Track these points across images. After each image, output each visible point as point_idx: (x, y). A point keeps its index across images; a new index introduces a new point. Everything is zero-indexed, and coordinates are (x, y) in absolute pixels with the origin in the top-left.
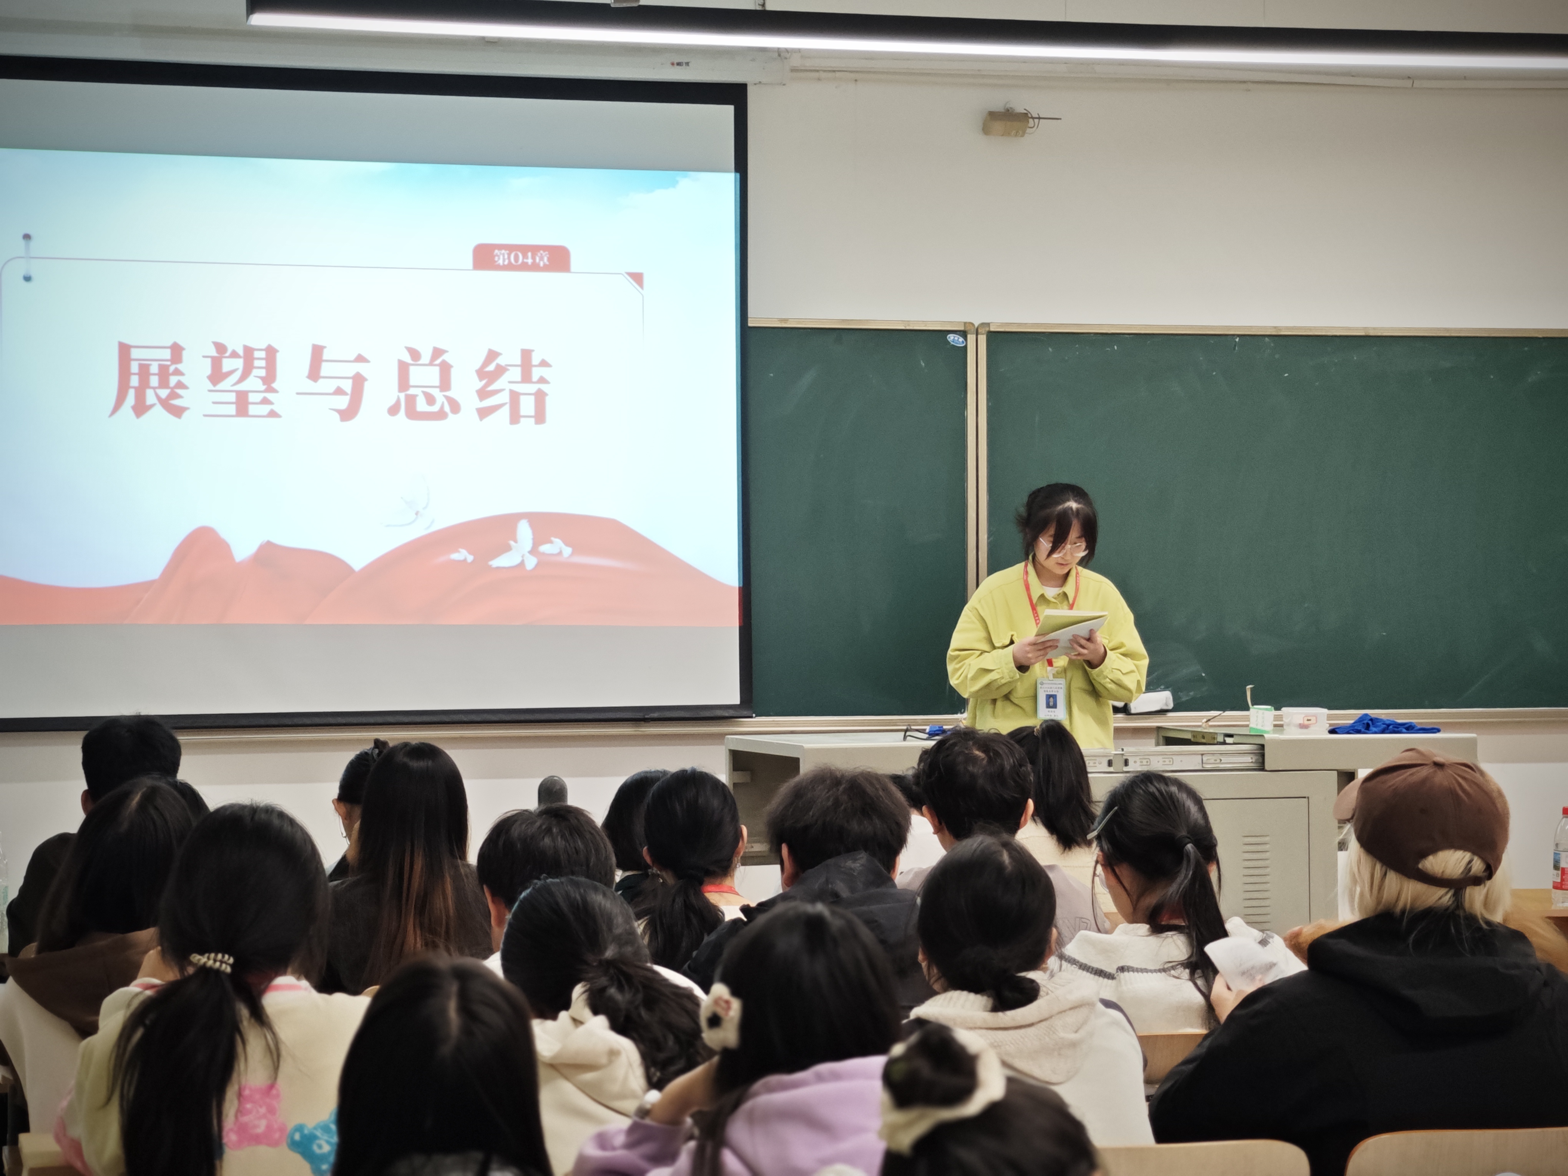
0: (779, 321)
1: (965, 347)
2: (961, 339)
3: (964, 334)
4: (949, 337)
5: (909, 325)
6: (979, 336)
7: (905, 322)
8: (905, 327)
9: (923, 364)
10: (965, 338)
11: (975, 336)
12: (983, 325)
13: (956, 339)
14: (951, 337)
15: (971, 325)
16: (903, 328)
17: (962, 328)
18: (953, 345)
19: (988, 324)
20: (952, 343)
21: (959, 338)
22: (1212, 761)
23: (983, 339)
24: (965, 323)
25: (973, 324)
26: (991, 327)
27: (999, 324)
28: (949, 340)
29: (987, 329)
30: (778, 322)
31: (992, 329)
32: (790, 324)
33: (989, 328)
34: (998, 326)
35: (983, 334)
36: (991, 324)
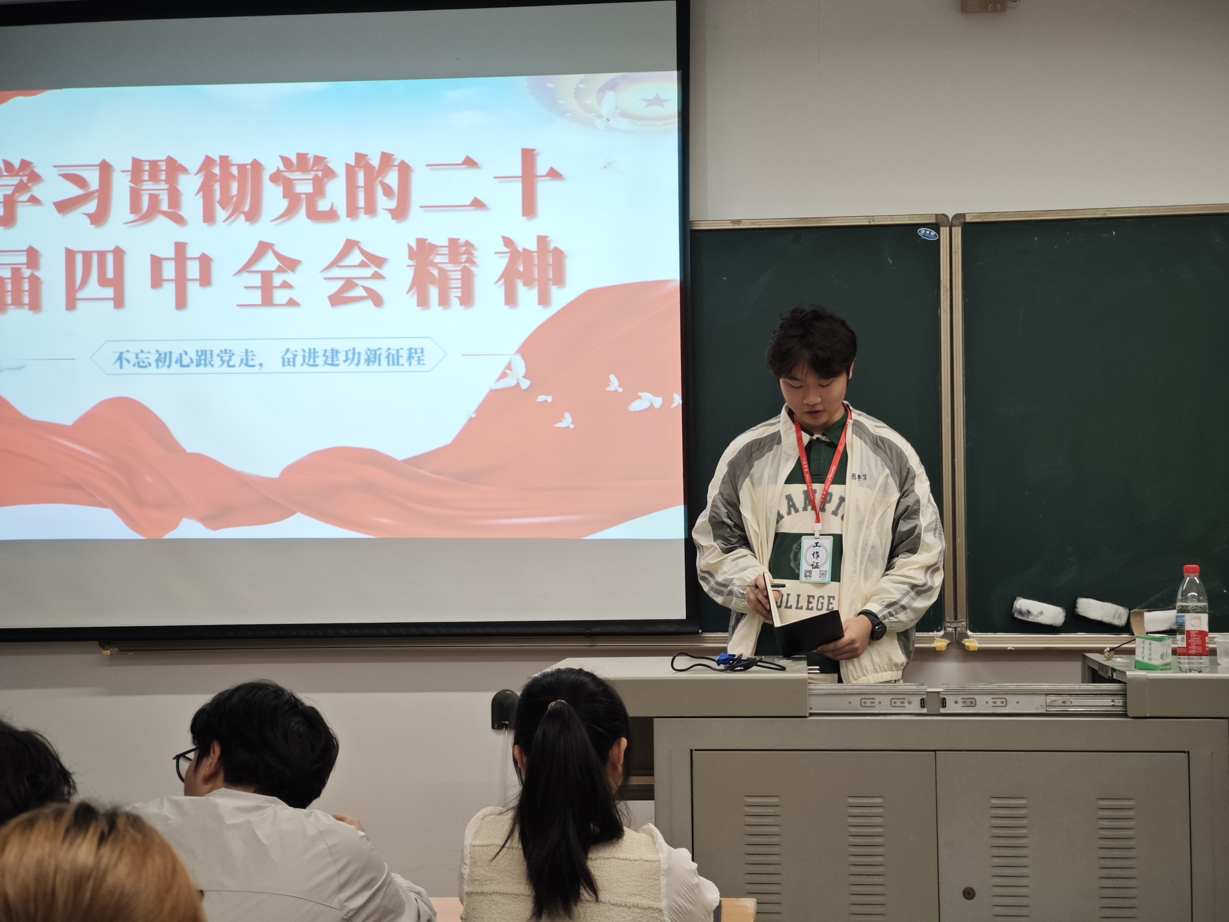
0: (731, 222)
1: (939, 240)
2: (933, 233)
3: (936, 227)
4: (920, 231)
5: (873, 221)
6: (953, 228)
7: (869, 217)
8: (870, 222)
9: (891, 261)
10: (938, 232)
11: (948, 228)
12: (957, 216)
13: (928, 232)
14: (922, 231)
15: (943, 217)
16: (868, 223)
17: (933, 221)
18: (924, 239)
19: (963, 215)
20: (923, 237)
21: (931, 232)
22: (1060, 703)
23: (957, 231)
24: (937, 215)
25: (945, 216)
26: (966, 218)
27: (976, 214)
28: (920, 234)
29: (962, 220)
30: (730, 224)
31: (968, 220)
32: (743, 225)
33: (965, 219)
34: (975, 216)
35: (957, 226)
36: (966, 215)
